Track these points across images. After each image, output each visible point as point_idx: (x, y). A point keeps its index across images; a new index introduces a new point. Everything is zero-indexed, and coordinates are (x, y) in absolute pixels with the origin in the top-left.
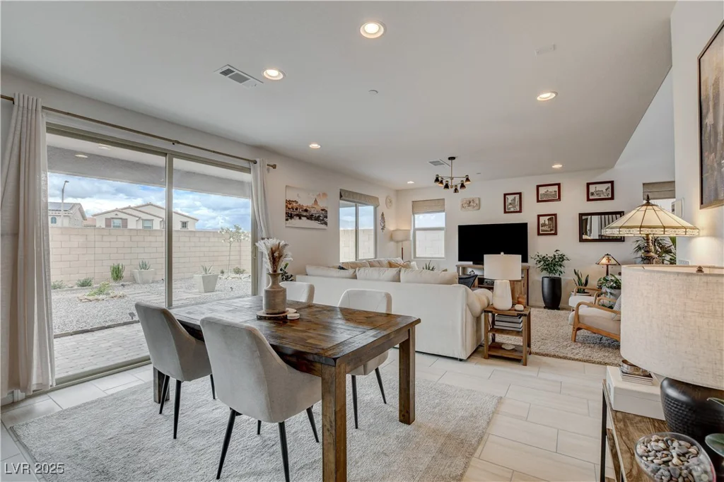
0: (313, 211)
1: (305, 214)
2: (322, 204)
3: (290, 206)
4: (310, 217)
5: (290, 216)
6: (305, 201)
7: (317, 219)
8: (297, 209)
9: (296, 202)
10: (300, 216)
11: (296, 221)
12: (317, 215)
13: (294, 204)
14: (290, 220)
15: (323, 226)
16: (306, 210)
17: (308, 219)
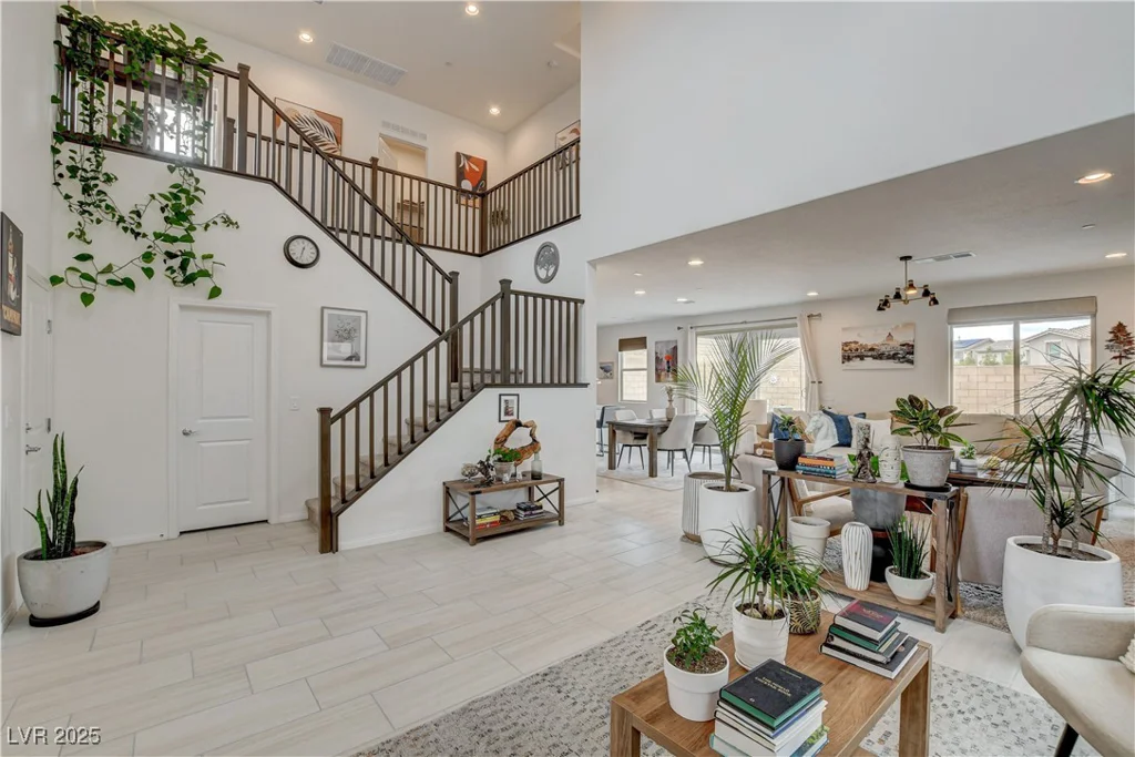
0: (883, 349)
1: (870, 354)
2: (901, 338)
3: (847, 348)
4: (880, 356)
5: (847, 358)
6: (868, 339)
7: (894, 357)
8: (857, 350)
9: (856, 343)
10: (862, 357)
11: (856, 363)
12: (892, 353)
13: (853, 345)
14: (846, 363)
15: (906, 365)
16: (872, 349)
17: (874, 358)
